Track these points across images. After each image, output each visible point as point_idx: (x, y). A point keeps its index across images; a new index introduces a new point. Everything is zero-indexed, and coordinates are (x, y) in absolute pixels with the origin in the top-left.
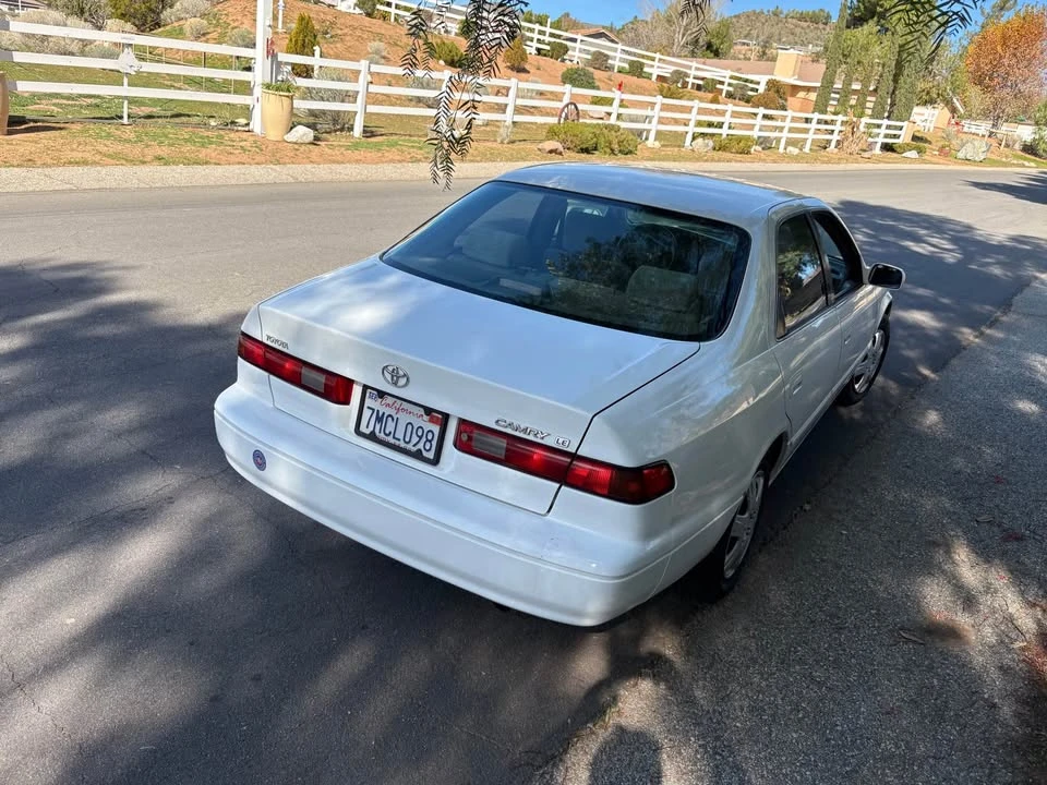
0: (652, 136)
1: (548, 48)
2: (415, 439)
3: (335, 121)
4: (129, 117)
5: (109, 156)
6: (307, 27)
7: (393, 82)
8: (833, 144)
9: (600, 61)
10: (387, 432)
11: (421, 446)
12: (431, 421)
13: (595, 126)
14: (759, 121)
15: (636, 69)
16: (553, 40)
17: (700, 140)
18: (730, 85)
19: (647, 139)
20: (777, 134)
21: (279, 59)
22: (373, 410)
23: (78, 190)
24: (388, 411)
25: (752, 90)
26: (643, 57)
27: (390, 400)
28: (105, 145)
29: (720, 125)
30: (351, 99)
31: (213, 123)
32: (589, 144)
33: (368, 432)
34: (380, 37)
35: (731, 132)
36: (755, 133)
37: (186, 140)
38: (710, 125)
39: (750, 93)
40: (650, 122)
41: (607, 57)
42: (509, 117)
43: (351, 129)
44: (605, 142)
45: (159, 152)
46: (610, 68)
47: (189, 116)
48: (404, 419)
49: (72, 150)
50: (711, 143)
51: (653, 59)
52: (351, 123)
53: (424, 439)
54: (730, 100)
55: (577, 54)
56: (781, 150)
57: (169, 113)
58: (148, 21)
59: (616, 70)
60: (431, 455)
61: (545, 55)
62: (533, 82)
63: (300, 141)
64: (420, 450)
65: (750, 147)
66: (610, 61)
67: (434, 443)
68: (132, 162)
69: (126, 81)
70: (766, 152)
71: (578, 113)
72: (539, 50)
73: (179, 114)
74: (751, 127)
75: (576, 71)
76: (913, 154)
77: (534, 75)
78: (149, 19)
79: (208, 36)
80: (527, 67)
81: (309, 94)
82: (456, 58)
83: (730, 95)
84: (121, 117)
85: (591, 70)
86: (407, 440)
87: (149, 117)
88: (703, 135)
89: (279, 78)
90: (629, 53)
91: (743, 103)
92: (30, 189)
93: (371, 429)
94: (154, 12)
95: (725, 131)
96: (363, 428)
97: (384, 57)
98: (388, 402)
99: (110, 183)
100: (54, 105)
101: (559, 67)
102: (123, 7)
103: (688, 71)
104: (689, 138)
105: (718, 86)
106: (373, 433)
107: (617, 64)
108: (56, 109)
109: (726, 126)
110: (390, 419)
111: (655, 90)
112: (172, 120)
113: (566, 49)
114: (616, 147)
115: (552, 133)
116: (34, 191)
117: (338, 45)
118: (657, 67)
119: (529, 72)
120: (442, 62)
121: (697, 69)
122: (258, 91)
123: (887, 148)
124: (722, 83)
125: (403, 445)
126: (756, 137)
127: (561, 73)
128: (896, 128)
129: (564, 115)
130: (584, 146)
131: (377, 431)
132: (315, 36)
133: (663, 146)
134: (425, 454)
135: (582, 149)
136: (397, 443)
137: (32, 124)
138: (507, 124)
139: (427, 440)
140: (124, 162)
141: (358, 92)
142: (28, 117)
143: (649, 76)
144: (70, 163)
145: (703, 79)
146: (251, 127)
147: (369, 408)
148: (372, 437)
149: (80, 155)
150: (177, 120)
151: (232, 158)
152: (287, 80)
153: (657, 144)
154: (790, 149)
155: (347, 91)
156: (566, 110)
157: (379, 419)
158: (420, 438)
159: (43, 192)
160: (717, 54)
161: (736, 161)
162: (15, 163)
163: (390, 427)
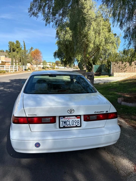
2: (75, 123)
8: (17, 70)
10: (68, 125)
11: (76, 124)
12: (77, 118)
20: (8, 70)
22: (63, 121)
24: (66, 120)
27: (66, 117)
33: (63, 126)
48: (71, 120)
53: (77, 122)
60: (79, 125)
64: (76, 125)
65: (5, 72)
67: (80, 122)
76: (29, 70)
86: (73, 124)
93: (63, 125)
96: (61, 126)
98: (66, 118)
106: (64, 126)
110: (67, 121)
123: (25, 70)
125: (72, 126)
128: (25, 67)
131: (65, 125)
134: (78, 125)
136: (70, 126)
139: (78, 122)
147: (61, 121)
154: (11, 72)
157: (65, 123)
158: (76, 123)
163: (68, 123)
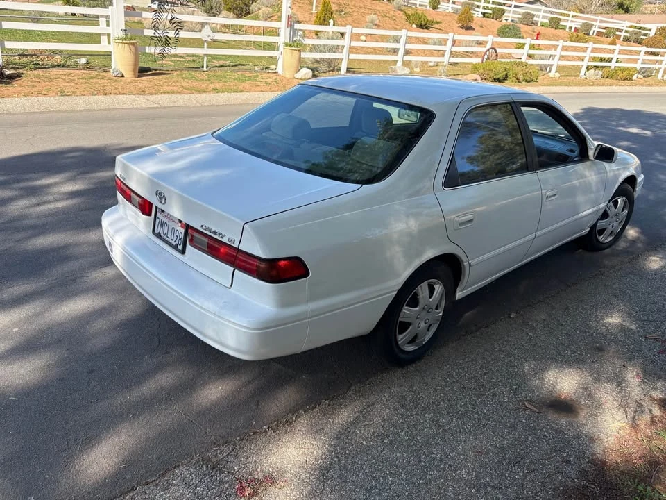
0: (554, 69)
1: (490, 12)
2: (175, 238)
3: (329, 65)
4: (207, 67)
5: (188, 89)
6: (327, 8)
7: (380, 40)
9: (528, 19)
10: (165, 233)
11: (177, 242)
12: (182, 226)
13: (507, 63)
14: (642, 57)
15: (555, 23)
16: (494, 6)
17: (592, 71)
18: (627, 32)
19: (550, 72)
20: (657, 66)
21: (295, 28)
22: (160, 219)
23: (161, 107)
24: (165, 220)
25: (645, 35)
26: (561, 14)
28: (188, 83)
29: (610, 60)
30: (340, 50)
31: (256, 68)
32: (502, 75)
33: (157, 233)
34: (376, 12)
35: (618, 65)
36: (639, 66)
37: (235, 79)
38: (602, 60)
39: (643, 37)
40: (553, 59)
41: (533, 16)
42: (446, 59)
43: (339, 70)
44: (513, 74)
45: (217, 86)
46: (535, 24)
47: (244, 65)
48: (171, 225)
49: (169, 85)
50: (600, 73)
51: (568, 16)
52: (339, 65)
54: (625, 43)
55: (511, 15)
56: (660, 77)
57: (233, 64)
58: (242, 11)
59: (539, 25)
61: (488, 17)
62: (475, 35)
63: (303, 78)
64: (177, 245)
65: (632, 76)
66: (535, 19)
67: (182, 240)
68: (198, 92)
69: (206, 44)
70: (646, 79)
71: (497, 55)
72: (484, 14)
73: (238, 64)
74: (636, 61)
75: (508, 27)
77: (478, 31)
78: (244, 10)
79: (272, 18)
80: (473, 26)
81: (314, 48)
82: (423, 23)
83: (626, 39)
84: (203, 67)
85: (520, 25)
86: (172, 238)
87: (222, 66)
88: (596, 67)
89: (295, 39)
90: (551, 13)
91: (636, 44)
92: (135, 107)
93: (159, 231)
94: (247, 6)
95: (613, 64)
96: (156, 231)
97: (376, 25)
98: (165, 214)
99: (181, 103)
100: (171, 61)
101: (497, 24)
102: (230, 4)
103: (595, 23)
104: (584, 69)
105: (617, 33)
106: (159, 233)
107: (540, 20)
108: (171, 63)
109: (614, 60)
110: (166, 225)
111: (567, 37)
112: (233, 68)
113: (503, 12)
114: (521, 77)
115: (475, 69)
116: (137, 108)
117: (348, 19)
118: (572, 21)
119: (474, 29)
120: (414, 26)
121: (601, 21)
122: (281, 48)
124: (621, 31)
125: (170, 241)
126: (638, 69)
127: (497, 29)
129: (486, 57)
130: (497, 77)
131: (161, 232)
132: (332, 14)
133: (561, 76)
134: (179, 247)
135: (495, 79)
136: (168, 240)
137: (154, 72)
138: (445, 64)
139: (180, 239)
140: (194, 92)
141: (344, 46)
142: (152, 67)
143: (564, 28)
144: (165, 93)
145: (606, 28)
146: (277, 70)
147: (158, 218)
148: (159, 236)
149: (171, 88)
150: (236, 68)
151: (258, 88)
152: (300, 40)
153: (557, 75)
155: (338, 46)
156: (488, 53)
157: (162, 225)
158: (177, 236)
159: (141, 109)
160: (627, 11)
161: (617, 85)
162: (135, 92)
163: (166, 229)
